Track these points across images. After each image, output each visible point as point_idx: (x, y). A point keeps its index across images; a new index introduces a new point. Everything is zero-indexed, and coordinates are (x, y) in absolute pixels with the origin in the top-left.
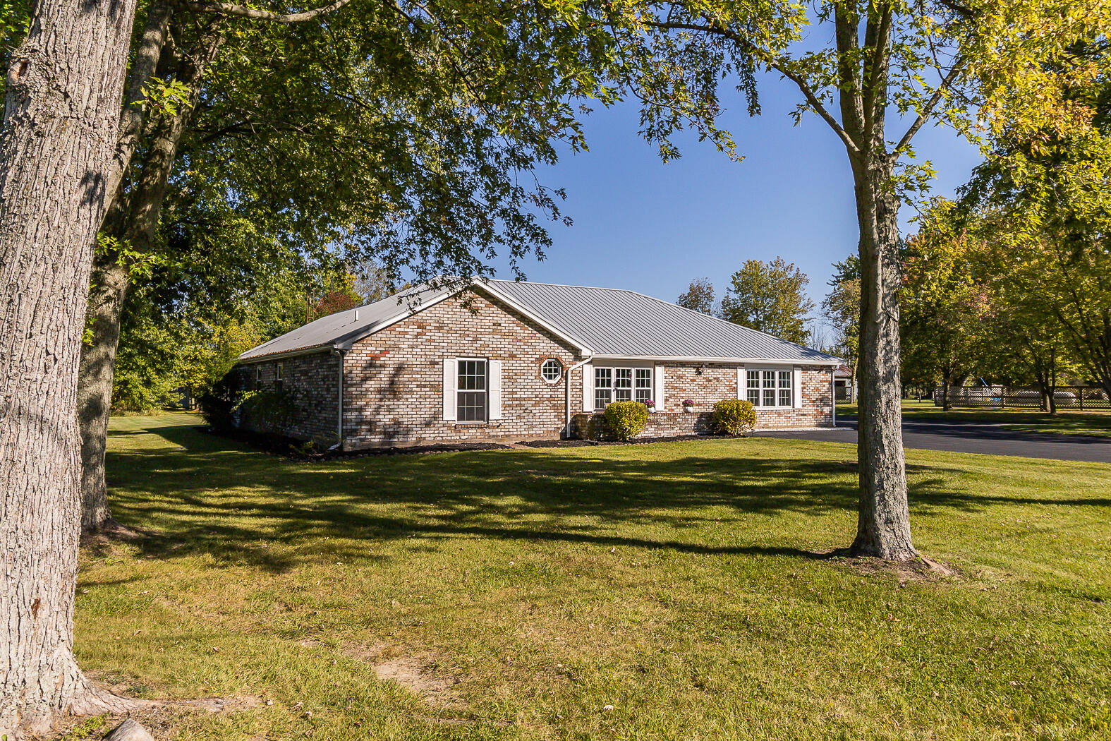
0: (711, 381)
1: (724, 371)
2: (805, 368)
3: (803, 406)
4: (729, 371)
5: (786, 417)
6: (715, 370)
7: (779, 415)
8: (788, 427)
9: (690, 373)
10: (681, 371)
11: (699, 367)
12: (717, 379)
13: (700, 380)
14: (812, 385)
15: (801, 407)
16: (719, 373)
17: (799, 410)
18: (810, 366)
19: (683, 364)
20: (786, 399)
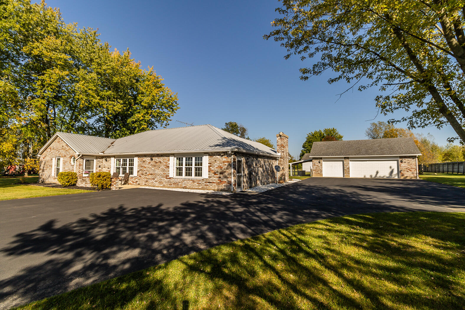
0: (157, 163)
1: (164, 158)
2: (211, 154)
3: (210, 177)
4: (166, 158)
5: (198, 183)
6: (159, 158)
7: (194, 181)
8: (199, 189)
9: (148, 159)
10: (145, 159)
11: (152, 156)
12: (160, 162)
13: (152, 163)
14: (216, 165)
15: (207, 177)
16: (161, 159)
17: (207, 179)
18: (215, 152)
19: (145, 156)
20: (199, 172)
